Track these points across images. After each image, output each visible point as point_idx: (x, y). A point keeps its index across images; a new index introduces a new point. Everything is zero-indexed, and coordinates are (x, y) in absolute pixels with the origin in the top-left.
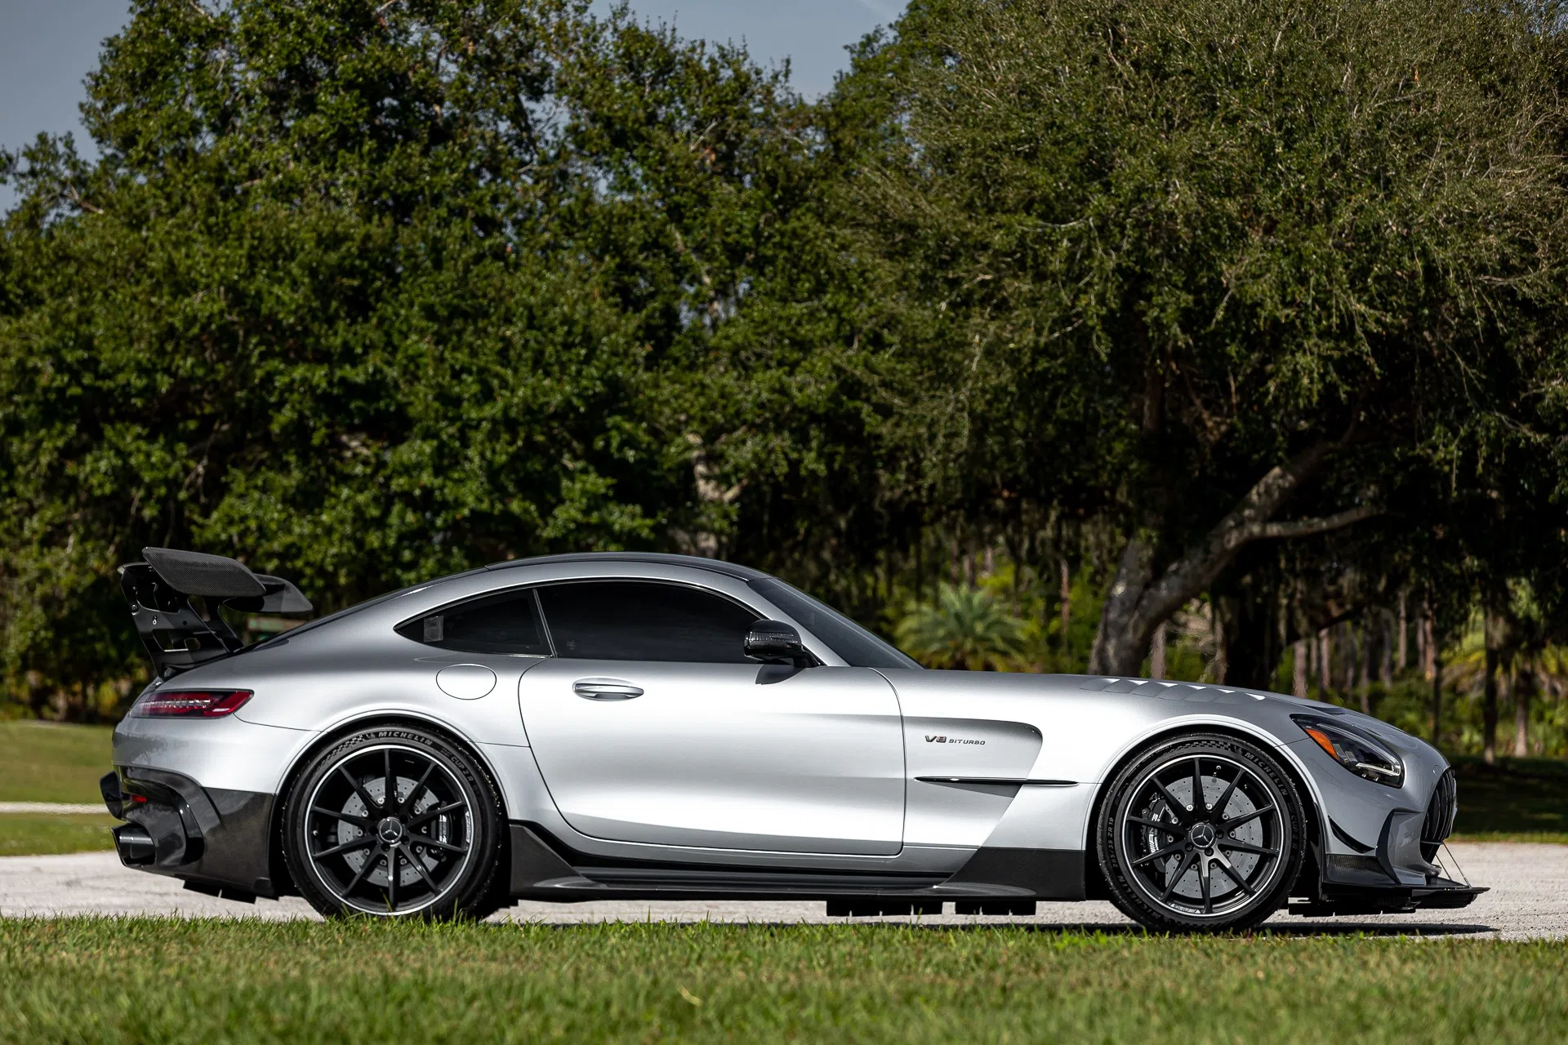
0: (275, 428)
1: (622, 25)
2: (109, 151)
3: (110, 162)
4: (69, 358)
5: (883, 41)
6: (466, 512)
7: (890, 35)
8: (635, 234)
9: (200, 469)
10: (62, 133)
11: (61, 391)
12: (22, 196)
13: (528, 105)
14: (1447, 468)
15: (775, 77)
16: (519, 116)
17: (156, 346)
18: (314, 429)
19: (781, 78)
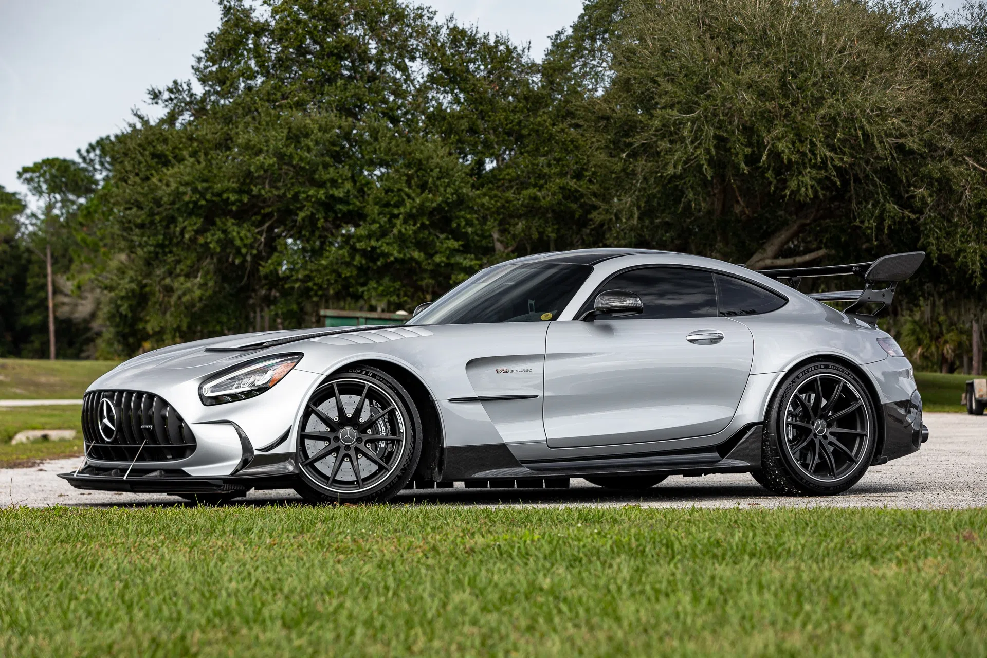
0: (299, 219)
1: (451, 26)
2: (207, 88)
3: (206, 94)
4: (200, 187)
5: (566, 34)
6: (392, 258)
7: (570, 32)
8: (464, 124)
9: (263, 239)
10: (186, 80)
11: (196, 203)
12: (167, 110)
13: (409, 63)
14: (869, 231)
15: (523, 51)
16: (404, 69)
17: (241, 180)
18: (318, 219)
19: (526, 51)
